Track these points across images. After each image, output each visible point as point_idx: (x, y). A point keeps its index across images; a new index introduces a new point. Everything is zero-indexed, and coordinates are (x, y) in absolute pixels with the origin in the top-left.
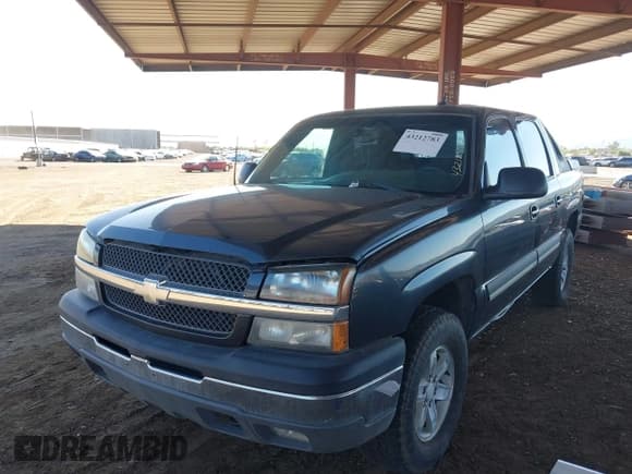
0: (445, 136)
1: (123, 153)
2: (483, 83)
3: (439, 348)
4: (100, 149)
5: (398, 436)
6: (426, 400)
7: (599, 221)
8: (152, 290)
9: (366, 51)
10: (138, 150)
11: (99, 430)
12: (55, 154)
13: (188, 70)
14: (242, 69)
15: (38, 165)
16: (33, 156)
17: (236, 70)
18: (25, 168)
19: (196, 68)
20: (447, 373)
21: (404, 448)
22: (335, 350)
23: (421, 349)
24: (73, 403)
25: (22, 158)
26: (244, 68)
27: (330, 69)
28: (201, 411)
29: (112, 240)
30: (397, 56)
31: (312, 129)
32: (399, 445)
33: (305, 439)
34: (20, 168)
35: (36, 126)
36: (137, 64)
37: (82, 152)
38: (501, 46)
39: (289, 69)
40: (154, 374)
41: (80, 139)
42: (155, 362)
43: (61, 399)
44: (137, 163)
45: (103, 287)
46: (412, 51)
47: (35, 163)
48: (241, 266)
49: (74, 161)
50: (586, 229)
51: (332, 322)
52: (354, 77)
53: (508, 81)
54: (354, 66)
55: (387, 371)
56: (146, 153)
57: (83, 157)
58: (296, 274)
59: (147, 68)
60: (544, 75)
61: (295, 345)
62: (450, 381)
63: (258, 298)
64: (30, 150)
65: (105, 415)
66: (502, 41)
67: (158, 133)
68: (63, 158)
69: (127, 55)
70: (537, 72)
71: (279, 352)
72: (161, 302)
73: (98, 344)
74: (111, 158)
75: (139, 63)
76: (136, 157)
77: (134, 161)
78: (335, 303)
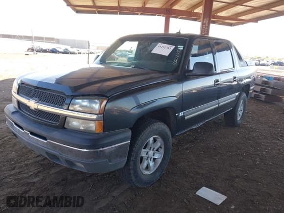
0: (174, 47)
1: (71, 50)
2: (231, 25)
3: (156, 136)
4: (62, 48)
5: (130, 170)
6: (148, 158)
7: (270, 91)
8: (32, 104)
9: (175, 8)
10: (77, 49)
11: (22, 161)
12: (42, 49)
13: (96, 13)
14: (120, 14)
15: (34, 54)
16: (33, 50)
17: (117, 14)
18: (28, 55)
19: (99, 13)
20: (160, 147)
21: (132, 175)
22: (96, 132)
23: (143, 136)
24: (15, 151)
25: (28, 50)
26: (121, 13)
27: (160, 16)
28: (47, 153)
29: (23, 84)
30: (190, 10)
31: (126, 41)
32: (130, 174)
33: (83, 166)
34: (26, 54)
35: (33, 36)
36: (73, 10)
37: (53, 49)
38: (237, 7)
39: (141, 14)
40: (31, 138)
41: (54, 43)
42: (32, 133)
43: (11, 149)
44: (77, 55)
45: (19, 102)
46: (196, 8)
47: (32, 53)
48: (63, 96)
49: (50, 52)
50: (264, 94)
51: (95, 121)
52: (169, 19)
53: (243, 24)
54: (170, 14)
55: (121, 143)
56: (81, 50)
57: (54, 51)
58: (86, 100)
59: (78, 12)
60: (259, 22)
61: (82, 130)
62: (162, 151)
63: (68, 109)
64: (31, 47)
65: (26, 156)
66: (237, 5)
67: (88, 42)
68: (45, 51)
69: (67, 5)
70: (256, 20)
71: (77, 132)
72: (36, 109)
73: (14, 125)
74: (66, 52)
75: (74, 10)
76: (77, 52)
77: (76, 54)
78: (97, 113)
